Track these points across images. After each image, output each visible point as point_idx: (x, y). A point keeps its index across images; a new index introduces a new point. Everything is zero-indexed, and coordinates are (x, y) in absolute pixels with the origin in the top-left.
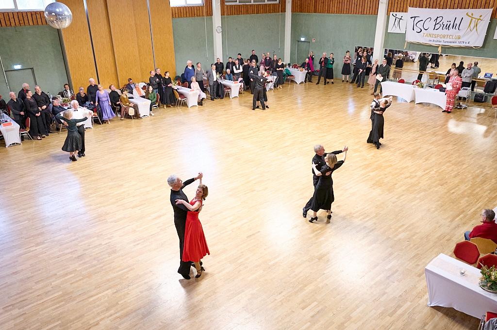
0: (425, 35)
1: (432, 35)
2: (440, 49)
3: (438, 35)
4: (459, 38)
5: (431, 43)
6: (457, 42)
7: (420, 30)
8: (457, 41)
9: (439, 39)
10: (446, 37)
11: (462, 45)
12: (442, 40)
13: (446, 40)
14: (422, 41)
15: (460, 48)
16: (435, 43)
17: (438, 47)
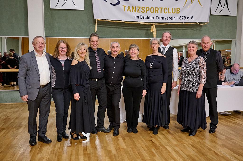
0: (126, 8)
1: (137, 9)
2: (154, 29)
3: (147, 9)
4: (178, 11)
5: (139, 21)
6: (176, 18)
7: (117, 2)
8: (176, 16)
9: (149, 14)
10: (159, 11)
11: (184, 21)
12: (154, 15)
13: (160, 15)
14: (123, 18)
15: (182, 26)
16: (144, 20)
17: (150, 26)
